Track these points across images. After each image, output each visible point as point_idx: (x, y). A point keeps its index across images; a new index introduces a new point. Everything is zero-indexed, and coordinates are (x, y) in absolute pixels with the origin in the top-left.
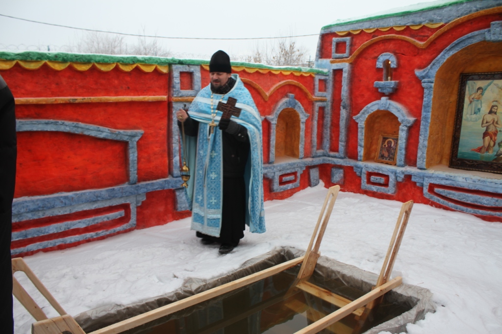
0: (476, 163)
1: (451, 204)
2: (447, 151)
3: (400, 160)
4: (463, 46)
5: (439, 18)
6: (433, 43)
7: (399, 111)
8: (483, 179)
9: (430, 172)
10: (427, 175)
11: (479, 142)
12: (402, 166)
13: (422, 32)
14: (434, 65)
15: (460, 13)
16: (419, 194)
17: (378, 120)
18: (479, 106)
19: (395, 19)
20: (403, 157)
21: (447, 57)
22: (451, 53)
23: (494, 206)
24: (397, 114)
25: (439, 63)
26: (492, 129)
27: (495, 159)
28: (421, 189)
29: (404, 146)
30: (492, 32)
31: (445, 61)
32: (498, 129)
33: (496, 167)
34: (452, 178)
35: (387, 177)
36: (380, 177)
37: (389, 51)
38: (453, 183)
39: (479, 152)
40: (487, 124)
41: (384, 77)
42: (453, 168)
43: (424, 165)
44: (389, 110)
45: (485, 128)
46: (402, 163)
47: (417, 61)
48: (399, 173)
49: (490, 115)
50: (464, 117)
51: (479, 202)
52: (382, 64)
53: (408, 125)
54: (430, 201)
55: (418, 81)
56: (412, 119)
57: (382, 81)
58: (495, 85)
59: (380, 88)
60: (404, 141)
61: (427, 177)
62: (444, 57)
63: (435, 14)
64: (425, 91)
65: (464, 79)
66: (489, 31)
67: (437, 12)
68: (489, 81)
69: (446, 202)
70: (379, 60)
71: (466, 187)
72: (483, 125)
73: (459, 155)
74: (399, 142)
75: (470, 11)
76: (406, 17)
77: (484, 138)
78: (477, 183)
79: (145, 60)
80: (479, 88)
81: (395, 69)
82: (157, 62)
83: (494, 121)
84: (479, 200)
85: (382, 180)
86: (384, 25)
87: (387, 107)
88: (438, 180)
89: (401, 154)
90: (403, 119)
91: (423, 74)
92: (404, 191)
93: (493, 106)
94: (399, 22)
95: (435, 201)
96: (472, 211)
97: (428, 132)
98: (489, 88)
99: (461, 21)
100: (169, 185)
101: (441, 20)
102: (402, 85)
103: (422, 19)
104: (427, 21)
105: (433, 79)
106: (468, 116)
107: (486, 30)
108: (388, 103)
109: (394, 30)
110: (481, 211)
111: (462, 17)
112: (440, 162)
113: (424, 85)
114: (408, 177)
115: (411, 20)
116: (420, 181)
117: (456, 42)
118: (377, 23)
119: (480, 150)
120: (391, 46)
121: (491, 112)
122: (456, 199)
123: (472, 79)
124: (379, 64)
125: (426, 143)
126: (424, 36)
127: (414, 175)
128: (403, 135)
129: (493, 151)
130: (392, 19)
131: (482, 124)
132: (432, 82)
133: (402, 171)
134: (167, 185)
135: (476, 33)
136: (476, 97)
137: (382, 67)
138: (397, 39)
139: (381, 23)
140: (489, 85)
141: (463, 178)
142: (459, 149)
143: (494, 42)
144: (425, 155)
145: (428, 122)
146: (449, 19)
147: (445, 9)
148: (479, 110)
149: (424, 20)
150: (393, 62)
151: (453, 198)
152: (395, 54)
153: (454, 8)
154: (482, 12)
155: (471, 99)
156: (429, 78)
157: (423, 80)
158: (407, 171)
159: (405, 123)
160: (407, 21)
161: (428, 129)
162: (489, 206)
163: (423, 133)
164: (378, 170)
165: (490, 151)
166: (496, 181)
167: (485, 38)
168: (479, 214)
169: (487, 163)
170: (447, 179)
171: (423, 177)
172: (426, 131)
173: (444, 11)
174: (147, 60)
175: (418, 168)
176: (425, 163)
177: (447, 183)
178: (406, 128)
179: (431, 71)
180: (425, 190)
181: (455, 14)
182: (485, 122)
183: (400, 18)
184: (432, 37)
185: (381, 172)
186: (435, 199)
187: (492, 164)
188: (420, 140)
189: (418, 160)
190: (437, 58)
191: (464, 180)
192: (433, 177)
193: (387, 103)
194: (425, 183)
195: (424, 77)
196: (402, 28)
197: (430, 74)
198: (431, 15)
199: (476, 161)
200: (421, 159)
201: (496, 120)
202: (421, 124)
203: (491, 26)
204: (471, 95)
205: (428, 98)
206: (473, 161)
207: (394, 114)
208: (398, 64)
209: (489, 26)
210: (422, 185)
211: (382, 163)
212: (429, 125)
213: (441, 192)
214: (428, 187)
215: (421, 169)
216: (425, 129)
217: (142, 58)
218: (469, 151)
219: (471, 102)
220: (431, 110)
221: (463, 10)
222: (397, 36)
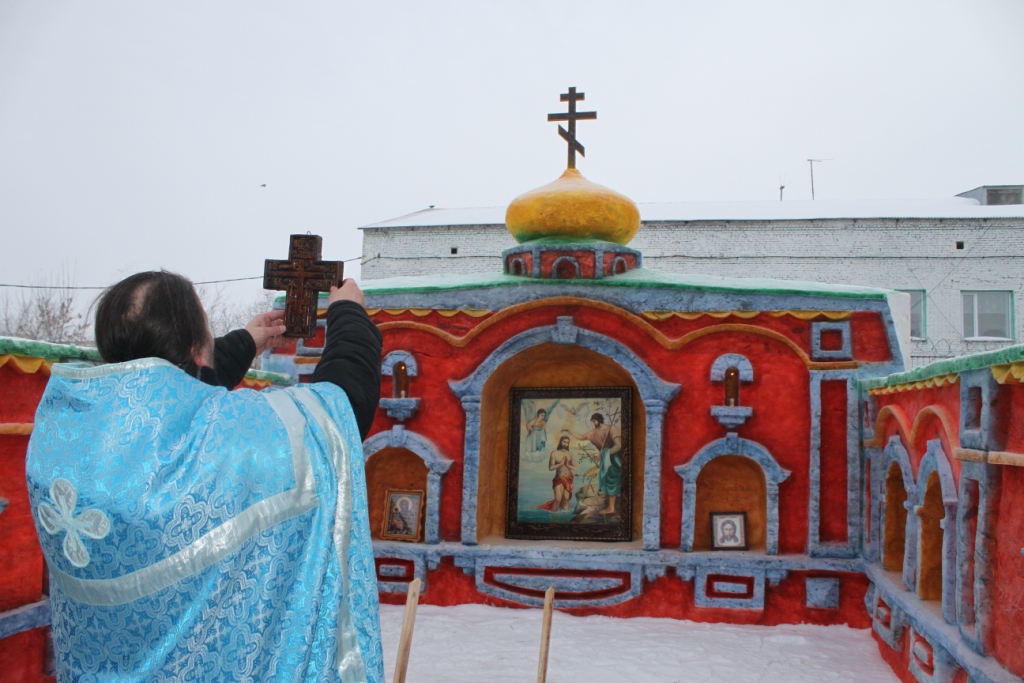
0: (547, 528)
1: (523, 597)
2: (499, 510)
3: (432, 533)
4: (520, 347)
5: (483, 303)
6: (475, 340)
7: (425, 448)
8: (567, 551)
9: (485, 547)
10: (480, 553)
11: (547, 494)
12: (436, 542)
13: (459, 322)
14: (479, 373)
15: (514, 298)
16: (466, 588)
17: (380, 465)
18: (543, 439)
19: (412, 296)
20: (436, 528)
21: (499, 362)
22: (505, 357)
23: (587, 591)
24: (421, 454)
25: (487, 371)
26: (564, 473)
27: (574, 519)
28: (471, 579)
29: (436, 507)
30: (560, 331)
31: (496, 368)
32: (574, 473)
33: (576, 530)
34: (521, 554)
35: (410, 564)
36: (396, 566)
37: (402, 348)
38: (523, 561)
39: (550, 509)
40: (558, 465)
41: (394, 392)
42: (513, 538)
43: (474, 538)
44: (407, 447)
45: (554, 472)
46: (435, 537)
47: (450, 366)
48: (432, 555)
49: (559, 452)
50: (522, 455)
51: (566, 588)
52: (391, 369)
53: (442, 472)
54: (485, 597)
55: (455, 399)
56: (448, 462)
57: (391, 397)
58: (562, 406)
59: (390, 409)
60: (437, 499)
61: (480, 557)
62: (494, 362)
63: (477, 296)
64: (468, 415)
65: (517, 395)
66: (556, 329)
67: (480, 293)
68: (554, 401)
69: (514, 594)
70: (386, 363)
71: (544, 567)
72: (552, 467)
73: (519, 517)
74: (429, 501)
75: (528, 298)
76: (431, 296)
77: (554, 487)
78: (559, 557)
79: (27, 348)
80: (541, 411)
81: (413, 379)
82: (45, 353)
83: (566, 460)
84: (566, 585)
85: (402, 571)
86: (395, 305)
87: (404, 441)
88: (498, 560)
89: (433, 521)
90: (433, 461)
91: (464, 388)
92: (440, 585)
93: (562, 438)
94: (420, 303)
95: (498, 596)
96: (557, 604)
97: (477, 483)
98: (555, 410)
99: (515, 311)
100: (44, 618)
101: (487, 306)
102: (427, 405)
103: (456, 302)
104: (465, 305)
105: (479, 397)
106: (528, 454)
107: (552, 327)
108: (406, 436)
109: (411, 313)
110: (569, 602)
111: (517, 305)
112: (489, 532)
113: (465, 406)
114: (448, 561)
115: (439, 301)
116: (470, 564)
117: (510, 340)
118: (382, 300)
119: (550, 505)
120: (406, 339)
121: (560, 447)
122: (530, 588)
123: (529, 397)
124: (387, 369)
125: (475, 500)
126: (461, 328)
127: (459, 556)
128: (433, 488)
129: (570, 507)
130: (407, 297)
131: (550, 465)
132: (478, 402)
133: (436, 551)
134: (41, 617)
135: (539, 329)
136: (537, 424)
137: (391, 374)
138: (418, 330)
139: (389, 302)
140: (554, 406)
141: (538, 552)
142: (519, 506)
143: (563, 344)
144: (474, 520)
145: (475, 465)
146: (499, 306)
147: (492, 291)
148: (543, 443)
149: (460, 303)
150: (412, 367)
151: (526, 587)
152: (414, 353)
153: (505, 290)
154: (545, 301)
155: (530, 427)
156: (472, 394)
157: (463, 398)
158: (445, 551)
159: (436, 469)
160: (434, 302)
161: (477, 476)
162: (580, 592)
163: (468, 484)
164: (394, 552)
165: (566, 507)
166: (585, 551)
167: (551, 338)
168: (568, 607)
169: (563, 525)
170: (513, 557)
171: (474, 558)
172: (474, 481)
173: (491, 293)
174: (30, 348)
175: (464, 544)
176: (475, 534)
177: (514, 563)
178: (438, 478)
179: (474, 383)
180: (479, 580)
181: (507, 299)
182: (553, 462)
183: (421, 296)
184: (475, 330)
185: (398, 556)
186: (497, 592)
187: (571, 526)
188: (464, 496)
189: (463, 529)
190: (483, 364)
191: (540, 556)
192: (490, 557)
193: (403, 435)
194: (477, 568)
195: (464, 393)
196: (426, 313)
197: (473, 389)
198: (471, 296)
199: (547, 525)
200: (469, 527)
201: (569, 459)
202: (465, 470)
203: (559, 322)
204: (529, 422)
205: (474, 427)
206: (542, 525)
207: (417, 453)
208: (420, 370)
209: (554, 322)
210: (473, 571)
211: (395, 540)
212: (478, 470)
213: (505, 580)
214: (483, 574)
215: (468, 544)
216: (472, 477)
217: (22, 343)
218: (535, 509)
219: (530, 432)
220: (479, 446)
221: (518, 295)
222: (417, 324)
